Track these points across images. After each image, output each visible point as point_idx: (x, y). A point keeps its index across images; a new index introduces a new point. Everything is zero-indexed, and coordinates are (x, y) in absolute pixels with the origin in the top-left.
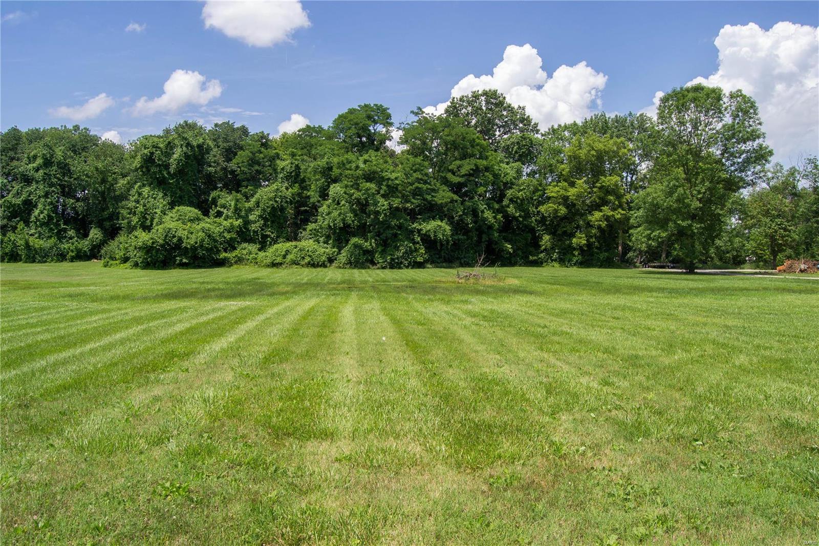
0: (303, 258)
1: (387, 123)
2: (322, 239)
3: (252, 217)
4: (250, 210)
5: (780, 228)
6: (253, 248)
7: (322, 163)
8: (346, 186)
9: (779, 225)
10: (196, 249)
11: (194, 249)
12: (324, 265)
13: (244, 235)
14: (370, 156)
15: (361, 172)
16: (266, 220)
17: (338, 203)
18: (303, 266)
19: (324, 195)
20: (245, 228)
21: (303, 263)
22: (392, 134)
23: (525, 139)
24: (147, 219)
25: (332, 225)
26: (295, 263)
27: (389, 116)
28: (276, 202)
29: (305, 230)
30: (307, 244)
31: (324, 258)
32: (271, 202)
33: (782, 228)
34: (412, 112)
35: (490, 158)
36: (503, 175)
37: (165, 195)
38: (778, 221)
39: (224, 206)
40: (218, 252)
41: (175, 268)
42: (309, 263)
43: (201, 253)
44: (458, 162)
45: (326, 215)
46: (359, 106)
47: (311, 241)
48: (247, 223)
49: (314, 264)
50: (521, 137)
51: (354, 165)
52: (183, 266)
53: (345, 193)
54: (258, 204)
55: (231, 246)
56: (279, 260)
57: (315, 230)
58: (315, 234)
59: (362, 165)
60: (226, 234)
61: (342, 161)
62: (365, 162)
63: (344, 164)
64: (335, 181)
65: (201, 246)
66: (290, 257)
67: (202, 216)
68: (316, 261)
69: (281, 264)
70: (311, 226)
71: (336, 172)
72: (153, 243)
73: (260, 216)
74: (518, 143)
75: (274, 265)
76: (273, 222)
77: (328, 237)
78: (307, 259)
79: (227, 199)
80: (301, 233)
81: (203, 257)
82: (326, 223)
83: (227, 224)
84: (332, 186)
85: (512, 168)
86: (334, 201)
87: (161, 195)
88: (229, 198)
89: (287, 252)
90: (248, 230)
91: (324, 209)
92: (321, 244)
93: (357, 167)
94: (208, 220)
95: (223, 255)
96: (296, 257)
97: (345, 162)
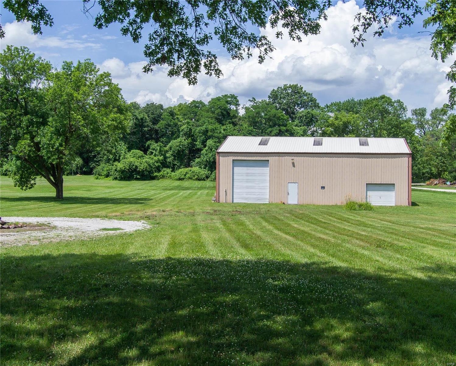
0: (194, 176)
1: (237, 104)
2: (203, 166)
3: (168, 155)
4: (167, 151)
5: (440, 162)
6: (169, 170)
7: (203, 128)
8: (215, 142)
9: (440, 160)
10: (144, 171)
11: (143, 171)
12: (204, 180)
13: (164, 164)
14: (226, 127)
15: (222, 135)
16: (174, 156)
17: (211, 150)
18: (194, 180)
19: (204, 143)
20: (165, 161)
21: (194, 178)
22: (239, 111)
23: (309, 113)
24: (117, 156)
25: (208, 160)
26: (190, 178)
27: (238, 101)
28: (180, 147)
29: (194, 161)
30: (196, 169)
31: (204, 176)
32: (178, 148)
33: (442, 162)
34: (249, 100)
35: (288, 125)
36: (296, 133)
37: (125, 143)
38: (440, 158)
39: (154, 149)
40: (153, 173)
41: (133, 180)
42: (197, 178)
43: (146, 173)
44: (270, 129)
45: (205, 155)
46: (222, 96)
47: (197, 167)
48: (165, 158)
49: (199, 179)
50: (307, 113)
51: (218, 132)
52: (137, 179)
53: (215, 145)
54: (171, 148)
55: (158, 170)
56: (183, 177)
57: (200, 162)
58: (199, 164)
59: (223, 132)
60: (155, 164)
61: (213, 128)
62: (224, 130)
63: (214, 130)
64: (210, 137)
65: (146, 170)
66: (188, 176)
67: (144, 155)
68: (200, 177)
69: (183, 179)
70: (197, 160)
71: (210, 134)
73: (172, 155)
74: (306, 115)
75: (180, 179)
76: (178, 157)
77: (206, 166)
78: (196, 177)
79: (154, 145)
80: (192, 163)
81: (147, 176)
82: (205, 159)
83: (156, 158)
84: (208, 141)
85: (301, 129)
86: (209, 148)
87: (123, 144)
88: (156, 145)
89: (187, 173)
90: (166, 161)
91: (204, 151)
92: (203, 169)
93: (220, 132)
94: (147, 157)
95: (155, 174)
96: (191, 176)
97: (214, 129)
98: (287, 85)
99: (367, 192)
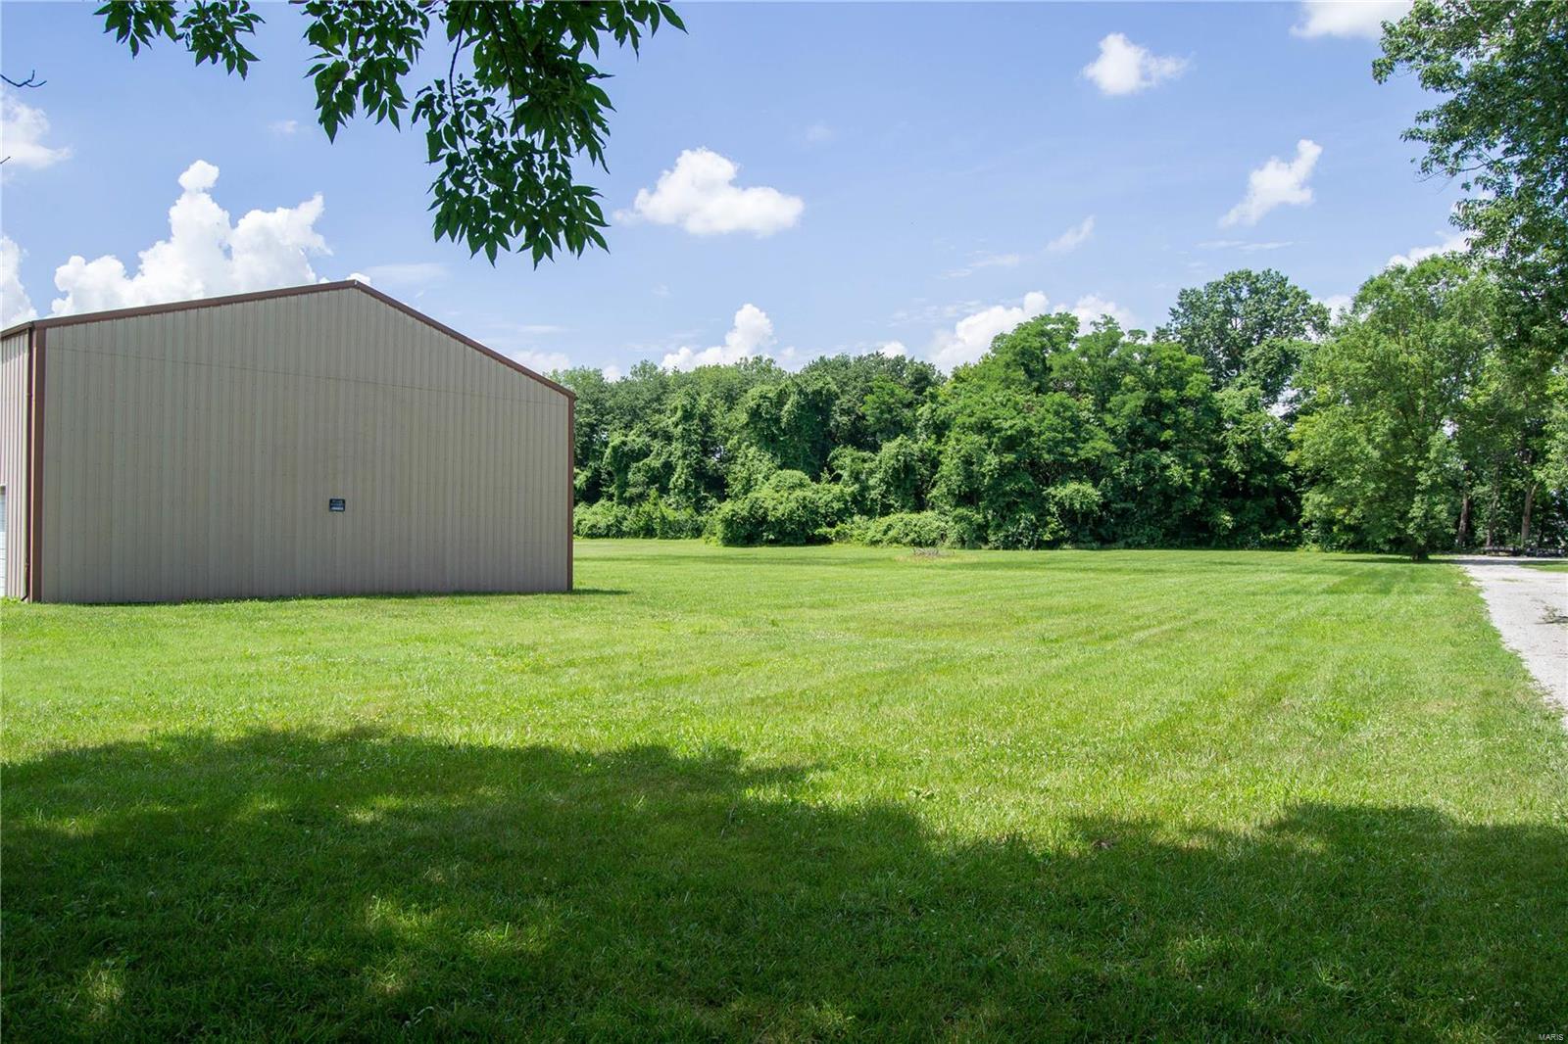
0: (908, 534)
3: (872, 482)
4: (871, 472)
6: (864, 520)
10: (784, 521)
11: (779, 522)
12: (933, 544)
13: (861, 505)
16: (887, 483)
18: (905, 545)
20: (861, 496)
21: (905, 541)
26: (896, 540)
28: (898, 461)
31: (934, 535)
32: (892, 462)
37: (775, 455)
39: (842, 468)
40: (817, 525)
41: (761, 546)
42: (913, 541)
43: (789, 527)
48: (865, 488)
49: (920, 542)
52: (771, 543)
54: (881, 464)
55: (842, 515)
56: (878, 536)
60: (834, 504)
65: (791, 519)
66: (892, 533)
67: (808, 482)
68: (925, 536)
69: (881, 541)
72: (733, 516)
73: (882, 480)
75: (872, 543)
76: (898, 487)
78: (912, 535)
79: (846, 457)
81: (792, 533)
83: (837, 490)
87: (769, 455)
90: (863, 496)
94: (816, 486)
95: (823, 530)
96: (899, 533)
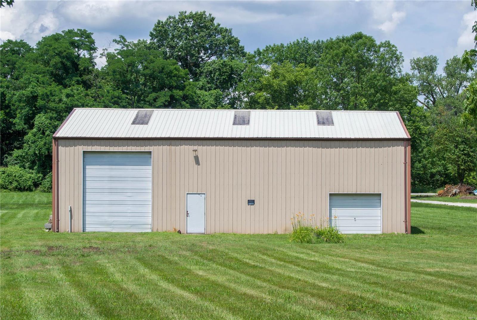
0: (11, 183)
1: (92, 48)
2: (27, 165)
5: (463, 154)
7: (27, 92)
8: (51, 118)
9: (463, 151)
12: (29, 189)
14: (72, 90)
15: (63, 106)
17: (43, 133)
18: (10, 190)
19: (29, 121)
21: (10, 187)
22: (95, 60)
23: (226, 66)
25: (37, 152)
27: (93, 42)
29: (11, 155)
30: (14, 169)
31: (30, 183)
33: (465, 154)
34: (115, 41)
35: (187, 88)
36: (202, 102)
38: (462, 147)
42: (16, 187)
44: (154, 95)
45: (32, 143)
46: (63, 32)
47: (17, 167)
49: (21, 188)
50: (222, 64)
51: (57, 99)
53: (50, 124)
57: (21, 156)
58: (21, 160)
59: (65, 99)
61: (46, 93)
62: (68, 96)
63: (47, 96)
64: (39, 110)
68: (23, 185)
70: (16, 153)
71: (40, 102)
74: (219, 69)
77: (33, 163)
78: (15, 184)
80: (7, 158)
82: (32, 150)
84: (37, 117)
85: (211, 95)
86: (39, 130)
91: (29, 136)
92: (27, 170)
93: (60, 100)
96: (5, 182)
97: (49, 93)
98: (186, 12)
99: (330, 210)
